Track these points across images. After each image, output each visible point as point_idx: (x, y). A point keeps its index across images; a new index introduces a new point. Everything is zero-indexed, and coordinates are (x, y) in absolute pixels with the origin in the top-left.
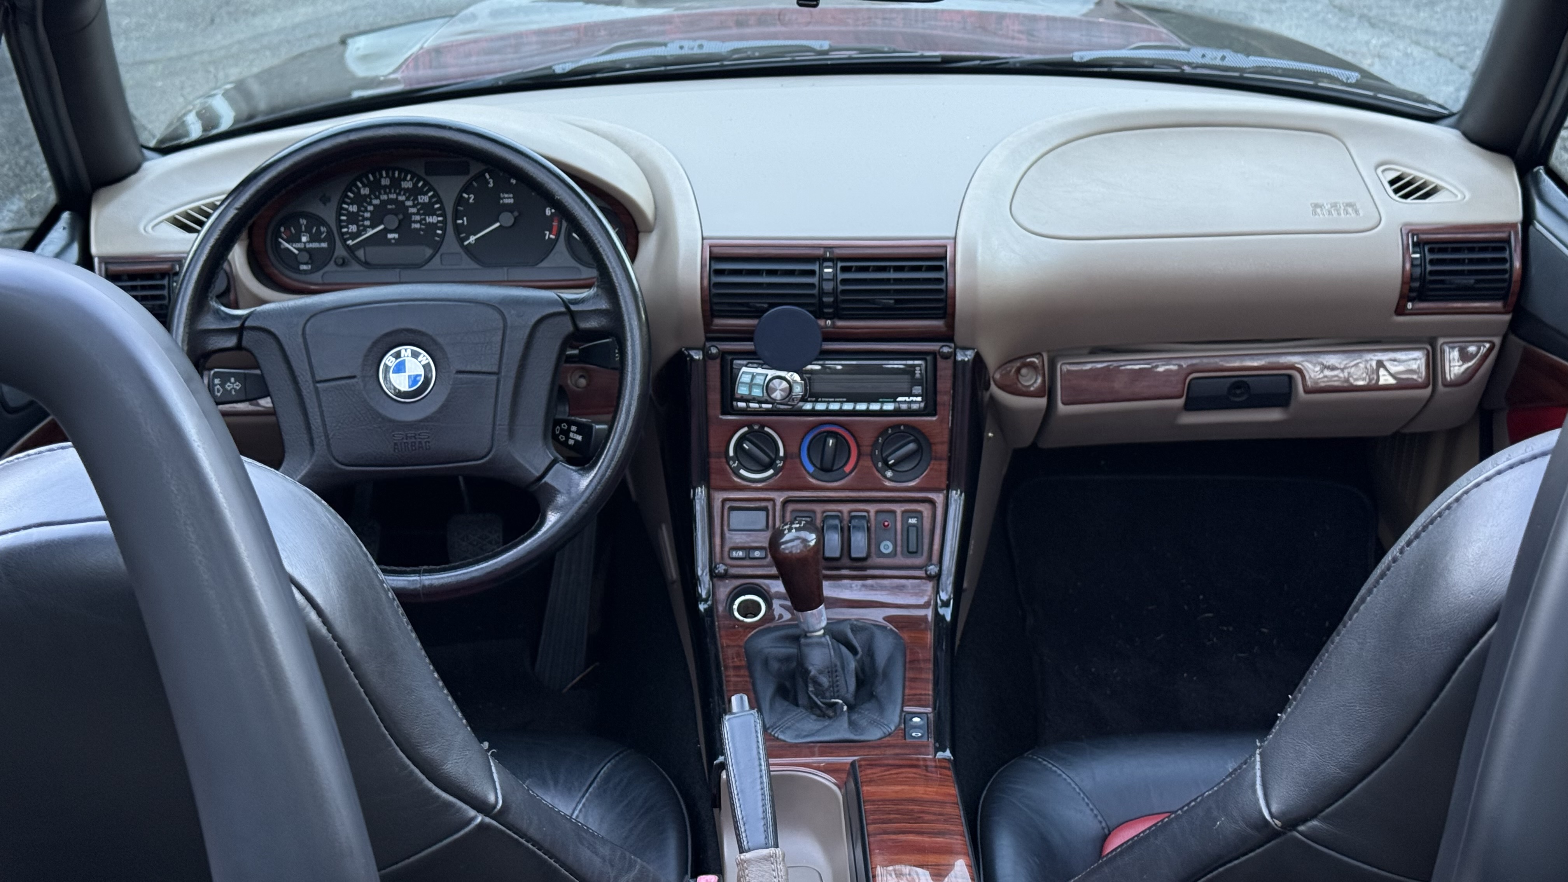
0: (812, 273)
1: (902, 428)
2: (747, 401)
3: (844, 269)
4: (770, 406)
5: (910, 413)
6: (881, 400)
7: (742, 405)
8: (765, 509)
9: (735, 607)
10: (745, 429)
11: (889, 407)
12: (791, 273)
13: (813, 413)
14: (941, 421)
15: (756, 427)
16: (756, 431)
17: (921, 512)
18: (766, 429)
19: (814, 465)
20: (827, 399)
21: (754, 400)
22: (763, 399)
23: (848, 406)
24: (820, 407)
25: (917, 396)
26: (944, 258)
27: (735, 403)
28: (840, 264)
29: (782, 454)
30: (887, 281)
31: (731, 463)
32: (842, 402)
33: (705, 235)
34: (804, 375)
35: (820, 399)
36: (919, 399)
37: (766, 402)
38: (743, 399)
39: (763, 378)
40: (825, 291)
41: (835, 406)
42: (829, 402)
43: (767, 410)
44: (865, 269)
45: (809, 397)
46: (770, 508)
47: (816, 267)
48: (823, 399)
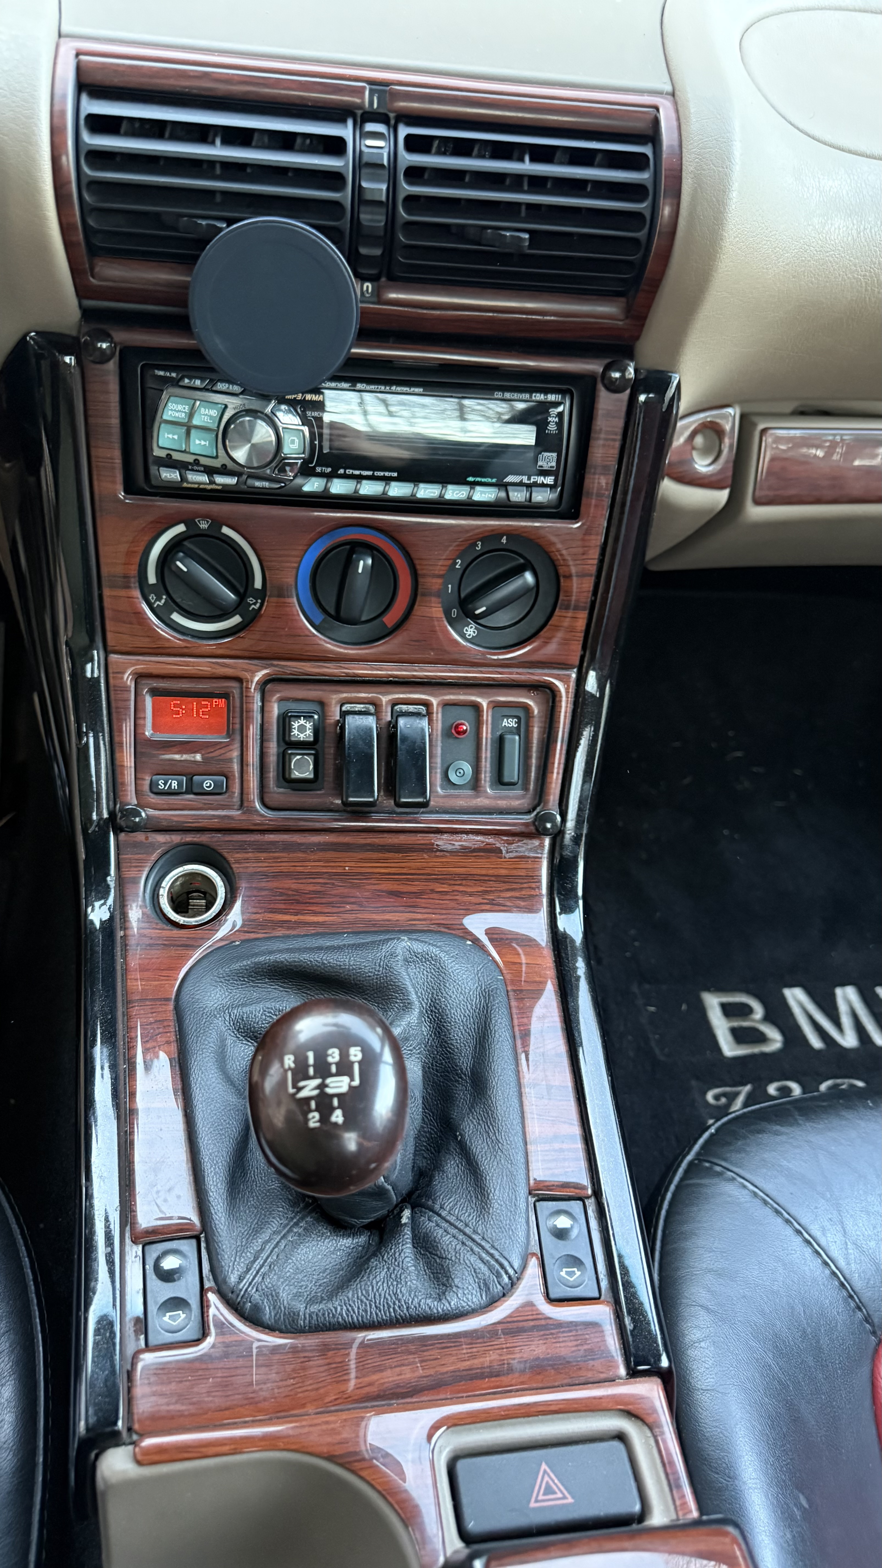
0: (335, 146)
1: (504, 540)
2: (182, 466)
3: (414, 144)
4: (232, 481)
5: (529, 511)
6: (471, 479)
7: (170, 475)
8: (225, 696)
9: (164, 892)
10: (181, 528)
11: (484, 494)
12: (286, 141)
13: (325, 501)
14: (587, 531)
15: (204, 525)
16: (202, 535)
17: (526, 708)
18: (226, 530)
19: (325, 611)
20: (357, 472)
21: (195, 465)
22: (217, 464)
23: (397, 490)
24: (339, 487)
25: (544, 473)
26: (652, 136)
27: (153, 469)
28: (404, 131)
29: (258, 584)
30: (516, 182)
31: (152, 597)
32: (388, 479)
33: (65, 29)
34: (309, 413)
35: (341, 471)
36: (550, 480)
37: (224, 471)
38: (169, 462)
39: (214, 413)
40: (368, 197)
41: (369, 488)
42: (360, 478)
43: (226, 489)
44: (462, 148)
45: (317, 465)
46: (236, 692)
47: (346, 131)
48: (349, 472)
